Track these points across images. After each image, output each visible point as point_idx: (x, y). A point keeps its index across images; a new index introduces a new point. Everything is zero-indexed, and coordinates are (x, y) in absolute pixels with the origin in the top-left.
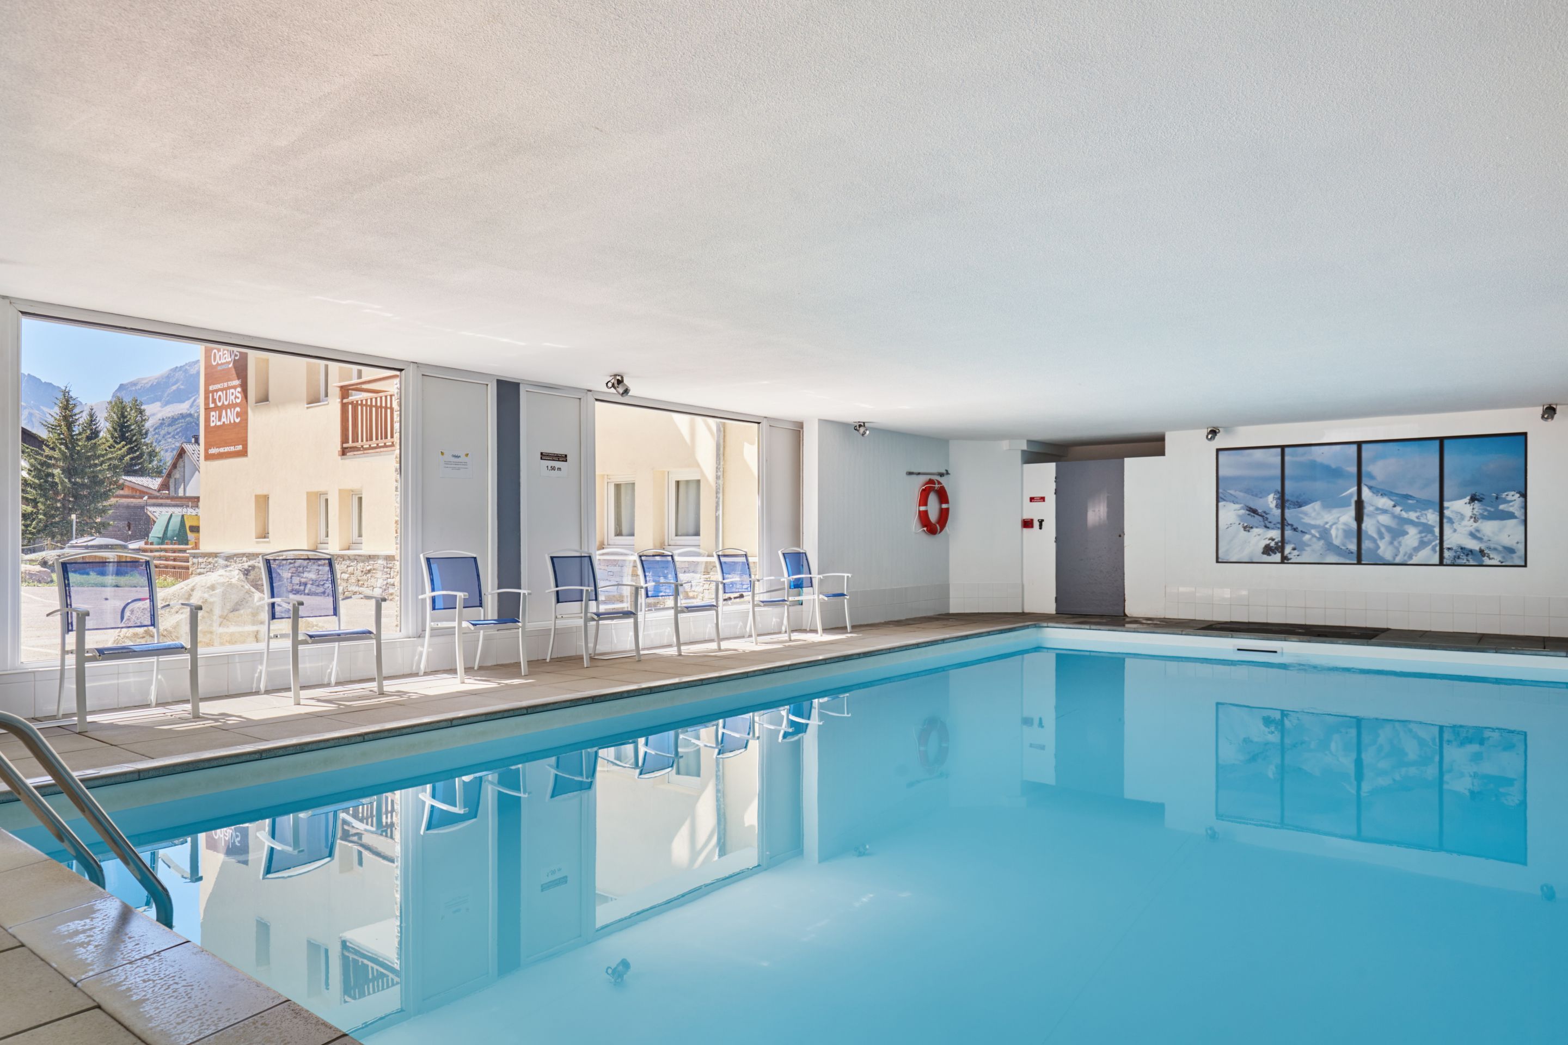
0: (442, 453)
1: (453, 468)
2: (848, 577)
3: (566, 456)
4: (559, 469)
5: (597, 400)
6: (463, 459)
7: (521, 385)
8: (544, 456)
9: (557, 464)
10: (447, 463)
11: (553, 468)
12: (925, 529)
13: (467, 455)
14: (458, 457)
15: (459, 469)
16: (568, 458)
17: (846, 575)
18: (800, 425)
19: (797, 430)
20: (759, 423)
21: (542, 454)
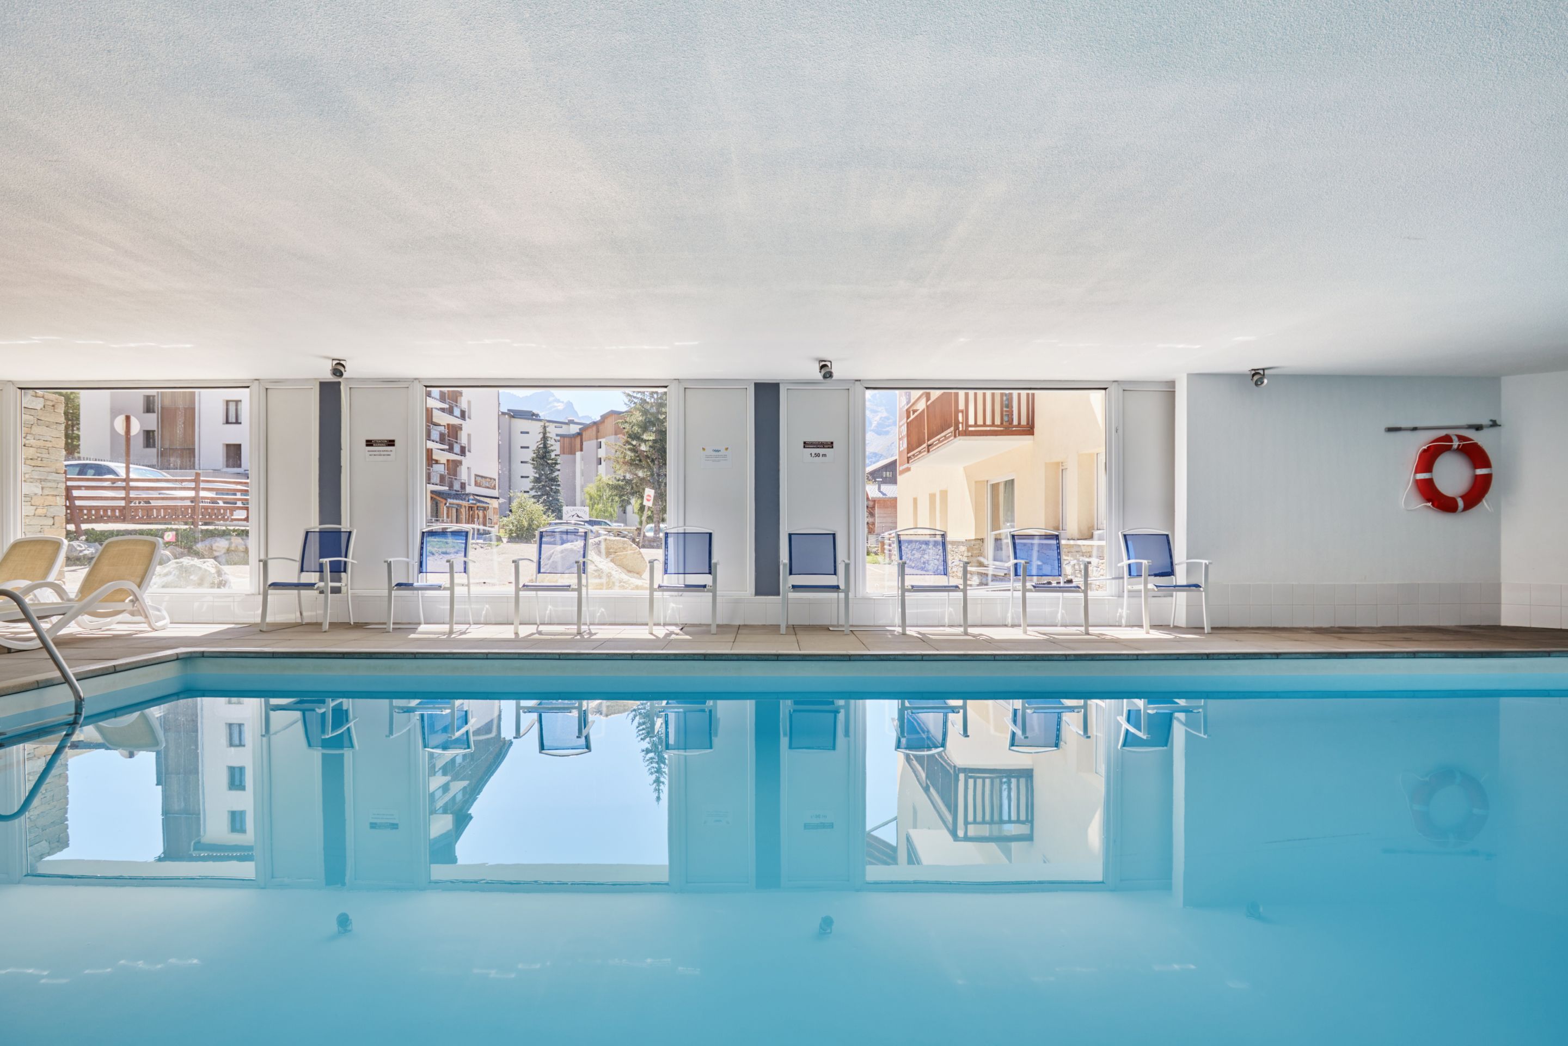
0: (704, 449)
1: (715, 461)
2: (1206, 564)
3: (832, 443)
4: (824, 455)
5: (867, 388)
6: (723, 452)
7: (781, 385)
8: (806, 445)
9: (821, 451)
10: (707, 457)
11: (817, 455)
12: (1430, 504)
13: (727, 449)
14: (718, 451)
15: (719, 461)
16: (834, 445)
17: (1204, 561)
18: (1172, 384)
19: (1169, 390)
20: (1105, 389)
21: (805, 443)
